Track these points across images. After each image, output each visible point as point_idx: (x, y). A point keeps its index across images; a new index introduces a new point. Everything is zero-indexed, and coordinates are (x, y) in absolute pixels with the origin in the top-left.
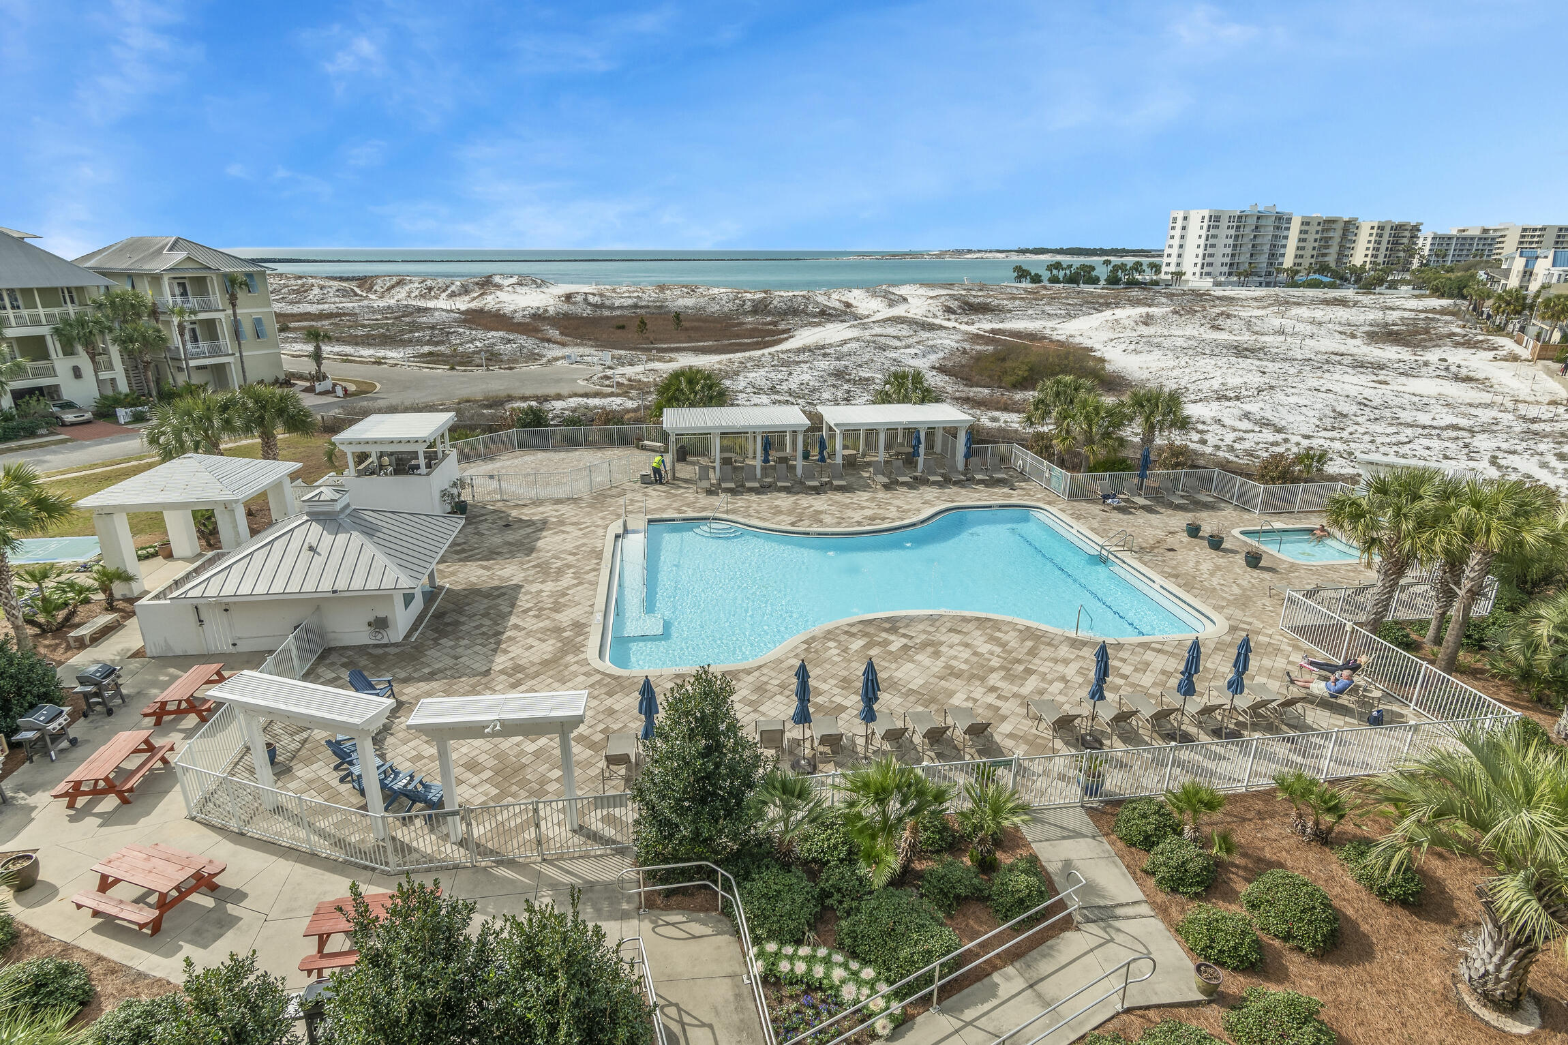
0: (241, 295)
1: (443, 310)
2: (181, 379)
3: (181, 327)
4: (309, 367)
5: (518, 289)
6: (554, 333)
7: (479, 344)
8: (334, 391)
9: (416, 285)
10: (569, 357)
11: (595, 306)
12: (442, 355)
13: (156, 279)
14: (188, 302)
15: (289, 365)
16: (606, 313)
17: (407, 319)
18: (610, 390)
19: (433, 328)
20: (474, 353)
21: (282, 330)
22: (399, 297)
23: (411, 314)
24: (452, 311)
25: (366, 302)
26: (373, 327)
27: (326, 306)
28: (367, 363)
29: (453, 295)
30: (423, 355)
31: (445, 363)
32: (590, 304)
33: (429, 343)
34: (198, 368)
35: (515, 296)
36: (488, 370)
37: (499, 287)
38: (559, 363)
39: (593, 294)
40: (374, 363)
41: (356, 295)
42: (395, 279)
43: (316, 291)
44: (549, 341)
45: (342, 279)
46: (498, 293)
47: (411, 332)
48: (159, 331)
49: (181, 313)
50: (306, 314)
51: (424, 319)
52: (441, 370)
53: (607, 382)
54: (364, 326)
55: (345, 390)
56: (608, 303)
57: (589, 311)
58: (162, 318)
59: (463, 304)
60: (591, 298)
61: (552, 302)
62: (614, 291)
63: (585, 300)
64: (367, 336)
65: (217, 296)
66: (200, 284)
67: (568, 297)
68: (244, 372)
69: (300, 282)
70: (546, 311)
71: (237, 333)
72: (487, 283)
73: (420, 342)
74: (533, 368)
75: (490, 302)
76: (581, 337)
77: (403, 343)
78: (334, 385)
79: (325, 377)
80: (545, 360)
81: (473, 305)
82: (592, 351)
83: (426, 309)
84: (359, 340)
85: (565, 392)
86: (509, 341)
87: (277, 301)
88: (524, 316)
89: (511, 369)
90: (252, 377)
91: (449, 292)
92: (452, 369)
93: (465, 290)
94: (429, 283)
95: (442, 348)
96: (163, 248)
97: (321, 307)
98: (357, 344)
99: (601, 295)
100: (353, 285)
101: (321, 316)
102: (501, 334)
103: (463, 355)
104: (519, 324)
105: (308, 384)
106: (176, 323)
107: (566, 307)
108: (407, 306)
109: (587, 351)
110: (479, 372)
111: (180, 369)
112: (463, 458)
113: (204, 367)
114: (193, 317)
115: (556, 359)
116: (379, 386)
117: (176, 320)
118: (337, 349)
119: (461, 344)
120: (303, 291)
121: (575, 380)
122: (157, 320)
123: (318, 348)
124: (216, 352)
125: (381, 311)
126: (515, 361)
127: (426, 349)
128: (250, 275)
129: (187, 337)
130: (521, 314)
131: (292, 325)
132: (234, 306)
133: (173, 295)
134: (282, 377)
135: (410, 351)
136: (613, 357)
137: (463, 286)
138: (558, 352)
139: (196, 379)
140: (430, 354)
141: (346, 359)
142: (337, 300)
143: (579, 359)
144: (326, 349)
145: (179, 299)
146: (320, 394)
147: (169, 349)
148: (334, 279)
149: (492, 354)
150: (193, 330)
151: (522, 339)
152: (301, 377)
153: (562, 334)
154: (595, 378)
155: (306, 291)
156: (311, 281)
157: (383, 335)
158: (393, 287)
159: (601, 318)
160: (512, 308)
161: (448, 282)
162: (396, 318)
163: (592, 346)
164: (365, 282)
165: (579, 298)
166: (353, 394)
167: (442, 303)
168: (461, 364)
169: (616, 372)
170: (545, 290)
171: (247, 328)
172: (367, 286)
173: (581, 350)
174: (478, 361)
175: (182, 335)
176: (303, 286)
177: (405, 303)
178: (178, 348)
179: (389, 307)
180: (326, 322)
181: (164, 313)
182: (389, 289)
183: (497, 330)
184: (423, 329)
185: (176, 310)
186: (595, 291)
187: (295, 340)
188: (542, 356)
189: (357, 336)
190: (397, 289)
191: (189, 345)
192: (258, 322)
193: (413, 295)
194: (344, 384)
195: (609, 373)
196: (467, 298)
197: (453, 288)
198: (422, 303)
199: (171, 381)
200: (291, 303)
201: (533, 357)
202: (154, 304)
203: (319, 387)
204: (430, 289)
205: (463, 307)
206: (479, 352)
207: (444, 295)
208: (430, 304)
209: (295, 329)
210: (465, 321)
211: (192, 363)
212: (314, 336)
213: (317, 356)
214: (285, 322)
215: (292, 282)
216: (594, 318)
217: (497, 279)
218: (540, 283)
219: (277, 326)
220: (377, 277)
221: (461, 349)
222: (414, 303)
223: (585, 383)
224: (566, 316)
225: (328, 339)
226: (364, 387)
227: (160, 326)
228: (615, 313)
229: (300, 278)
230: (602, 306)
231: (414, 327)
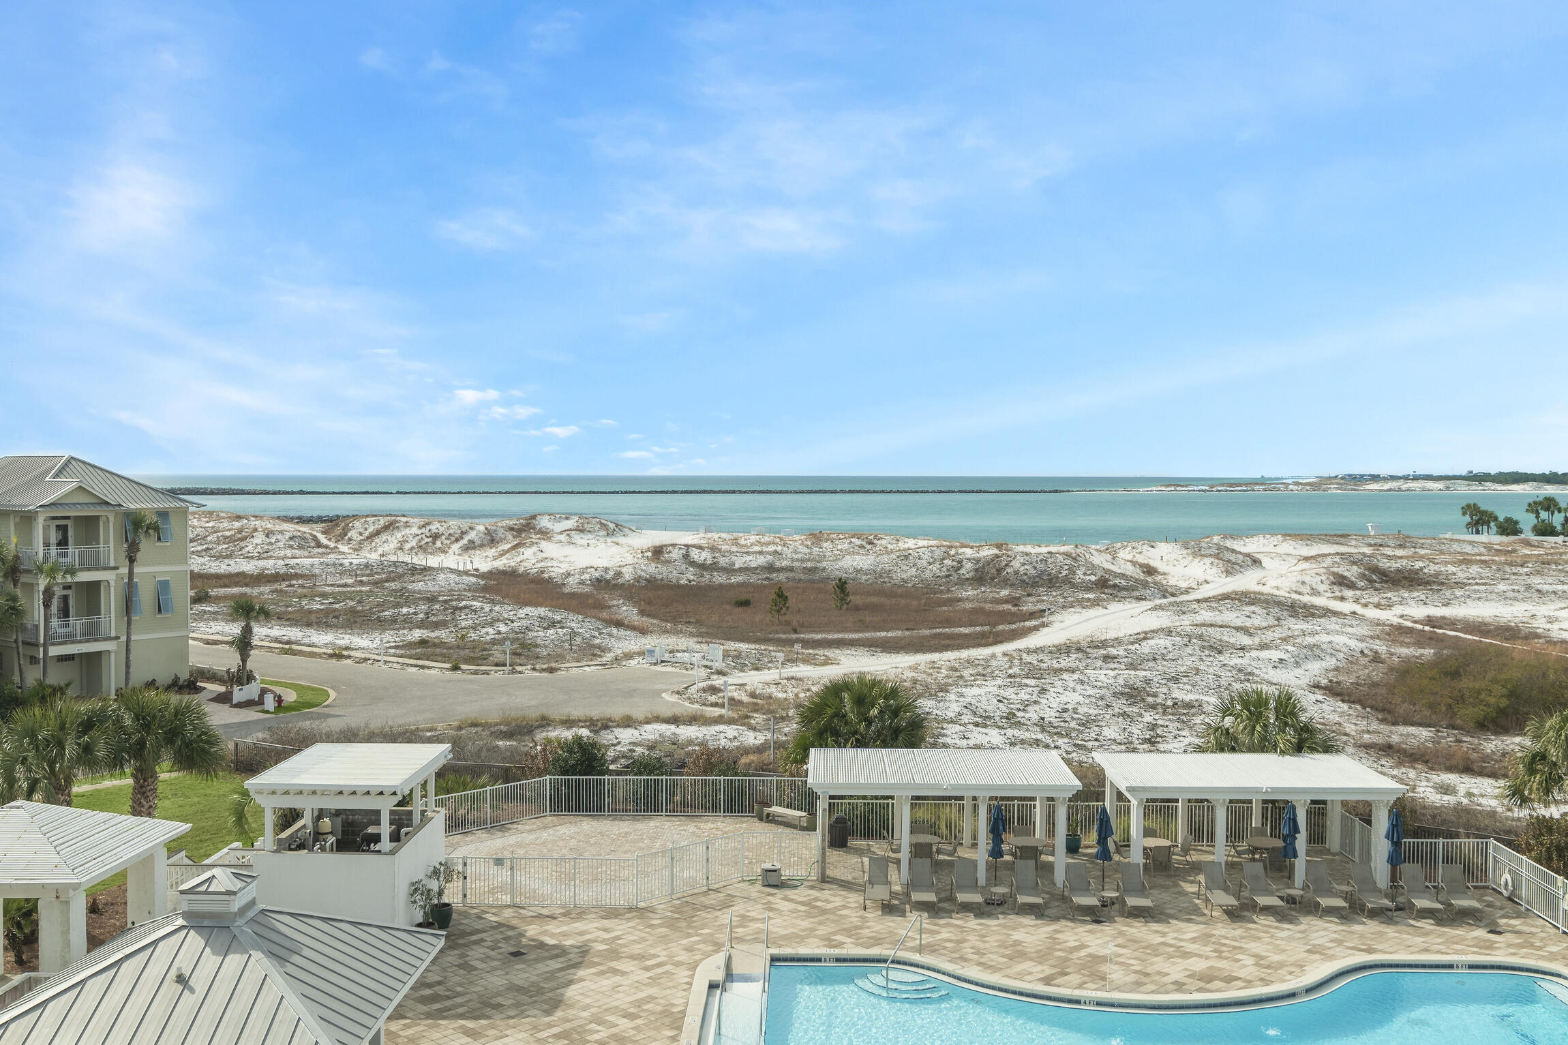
0: (147, 546)
1: (452, 571)
2: (33, 676)
3: (48, 593)
4: (228, 660)
5: (577, 538)
6: (629, 612)
7: (503, 628)
8: (260, 702)
9: (415, 530)
10: (651, 652)
11: (702, 567)
12: (441, 644)
13: (27, 519)
14: (66, 555)
15: (199, 657)
16: (719, 579)
17: (393, 585)
18: (717, 712)
19: (432, 600)
20: (494, 642)
21: (197, 600)
22: (386, 549)
23: (400, 576)
24: (466, 573)
25: (332, 557)
26: (337, 597)
27: (271, 562)
28: (319, 655)
29: (470, 547)
30: (411, 645)
31: (444, 658)
32: (693, 563)
33: (422, 625)
34: (62, 659)
35: (570, 550)
36: (513, 672)
37: (545, 534)
38: (633, 663)
39: (700, 548)
40: (331, 656)
41: (319, 545)
42: (383, 521)
43: (259, 538)
44: (619, 624)
45: (302, 520)
46: (544, 544)
47: (397, 605)
48: (14, 599)
49: (53, 571)
50: (238, 574)
51: (420, 586)
52: (437, 671)
53: (713, 699)
54: (324, 595)
55: (279, 700)
56: (723, 561)
57: (690, 575)
58: (24, 579)
59: (484, 561)
60: (695, 555)
61: (629, 559)
62: (735, 542)
63: (686, 556)
64: (326, 612)
65: (110, 546)
66: (89, 525)
67: (658, 552)
68: (128, 666)
69: (237, 525)
70: (619, 574)
71: (129, 605)
72: (526, 529)
73: (408, 623)
74: (589, 670)
75: (528, 559)
76: (674, 620)
77: (382, 624)
78: (263, 692)
79: (250, 678)
80: (609, 657)
81: (500, 564)
82: (691, 643)
83: (425, 570)
84: (313, 618)
85: (638, 713)
86: (553, 624)
87: (198, 554)
88: (582, 583)
89: (551, 670)
90: (139, 675)
91: (465, 541)
92: (456, 668)
93: (491, 539)
94: (434, 527)
95: (443, 634)
96: (46, 473)
97: (262, 564)
98: (309, 625)
99: (713, 549)
100: (316, 530)
101: (261, 578)
102: (542, 611)
103: (475, 646)
104: (573, 595)
105: (222, 689)
106: (42, 588)
107: (652, 569)
108: (395, 564)
109: (682, 642)
110: (498, 675)
111: (34, 660)
112: (455, 825)
113: (69, 658)
114: (69, 579)
115: (629, 656)
116: (333, 694)
117: (42, 583)
118: (277, 631)
119: (474, 628)
120: (240, 538)
121: (658, 693)
122: (15, 582)
123: (247, 631)
124: (92, 633)
125: (353, 571)
126: (560, 658)
127: (417, 634)
128: (163, 514)
129: (54, 608)
130: (577, 578)
131: (213, 592)
132: (132, 560)
133: (47, 545)
134: (184, 676)
135: (390, 637)
136: (726, 655)
137: (488, 532)
138: (633, 643)
139: (54, 679)
140: (423, 642)
141: (288, 649)
142: (289, 552)
143: (667, 656)
144: (260, 631)
145: (54, 550)
146: (240, 705)
147: (23, 628)
148: (289, 519)
149: (523, 646)
150: (65, 599)
151: (574, 621)
152: (213, 677)
153: (642, 612)
154: (693, 690)
155: (243, 539)
156: (254, 523)
157: (353, 611)
158: (378, 533)
159: (710, 588)
160: (564, 568)
161: (465, 527)
162: (376, 583)
163: (691, 635)
164: (335, 524)
165: (676, 554)
166: (290, 708)
167: (452, 559)
168: (470, 660)
169: (731, 680)
170: (621, 540)
171: (145, 596)
172: (338, 531)
173: (672, 641)
174: (497, 656)
175: (47, 605)
176: (240, 531)
177: (393, 558)
178: (37, 627)
179: (367, 566)
180: (266, 589)
181: (28, 571)
182: (371, 537)
183: (536, 605)
184: (415, 601)
185: (47, 567)
186: (703, 542)
187: (215, 616)
188: (604, 650)
189: (310, 612)
190: (384, 537)
191: (55, 622)
192: (163, 587)
193: (407, 546)
194: (278, 690)
195: (718, 681)
196: (492, 552)
197: (472, 535)
198: (419, 560)
199: (16, 679)
200: (219, 557)
201: (591, 651)
202: (17, 557)
203: (239, 695)
204: (436, 537)
205: (484, 567)
206: (501, 642)
207: (456, 547)
208: (433, 561)
209: (217, 599)
210: (485, 589)
211: (54, 651)
212: (246, 611)
213: (244, 644)
214: (202, 593)
215: (226, 525)
216: (699, 587)
217: (544, 522)
218: (612, 529)
219: (191, 593)
220: (355, 517)
221: (473, 636)
222: (407, 559)
223: (674, 699)
224: (652, 584)
225: (265, 615)
226: (309, 697)
227: (19, 592)
228: (735, 579)
229: (239, 518)
230: (714, 567)
231: (404, 598)
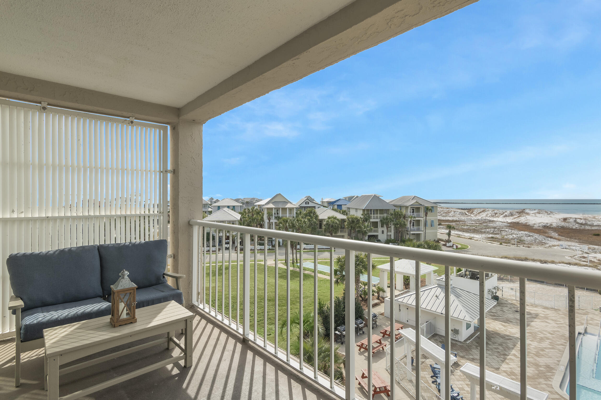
0: (429, 213)
1: (500, 222)
2: (407, 237)
3: (410, 222)
4: (446, 237)
5: (537, 215)
6: (555, 235)
7: (514, 236)
8: (453, 246)
9: (490, 212)
10: (562, 245)
11: (582, 224)
12: (497, 238)
13: (407, 207)
14: (414, 214)
15: (439, 236)
16: (587, 228)
17: (485, 224)
18: (585, 263)
19: (495, 228)
20: (512, 239)
21: (439, 225)
22: (483, 216)
23: (486, 222)
24: (504, 222)
25: (469, 217)
26: (470, 226)
27: (455, 218)
28: (466, 238)
29: (506, 216)
30: (489, 238)
31: (498, 241)
32: (578, 223)
33: (492, 233)
34: (413, 234)
35: (535, 218)
36: (517, 246)
37: (528, 214)
38: (555, 247)
39: (581, 219)
40: (469, 239)
41: (466, 215)
42: (482, 210)
43: (452, 213)
44: (551, 237)
45: (462, 209)
46: (527, 216)
47: (485, 229)
48: (405, 222)
49: (411, 217)
50: (448, 220)
51: (492, 225)
52: (496, 244)
53: (584, 260)
54: (467, 225)
55: (457, 247)
56: (589, 223)
57: (577, 226)
58: (406, 219)
59: (510, 220)
60: (578, 221)
61: (555, 221)
62: (594, 218)
63: (575, 221)
64: (468, 229)
65: (422, 213)
66: (418, 209)
67: (565, 220)
68: (425, 237)
69: (447, 210)
70: (551, 225)
71: (425, 225)
72: (522, 212)
73: (488, 233)
74: (541, 248)
75: (522, 220)
76: (571, 237)
77: (482, 233)
78: (453, 245)
79: (450, 241)
80: (547, 245)
81: (514, 221)
82: (577, 244)
83: (493, 221)
84: (465, 230)
85: (557, 260)
86: (530, 236)
87: (439, 215)
88: (539, 226)
89: (529, 247)
90: (427, 239)
91: (504, 215)
92: (501, 244)
93: (512, 215)
94: (496, 211)
95: (498, 236)
96: (410, 199)
97: (453, 218)
98: (464, 231)
99: (585, 219)
100: (466, 211)
101: (453, 221)
102: (526, 232)
103: (506, 239)
104: (536, 229)
105: (444, 243)
106: (409, 220)
107: (563, 224)
108: (485, 219)
109: (573, 244)
110: (513, 247)
111: (408, 234)
112: (500, 279)
113: (414, 234)
114: (414, 219)
115: (555, 246)
116: (469, 247)
117: (409, 219)
118: (456, 232)
119: (506, 235)
120: (448, 212)
121: (564, 256)
122: (405, 219)
123: (450, 232)
124: (418, 230)
125: (474, 221)
126: (532, 244)
127: (491, 236)
128: (433, 207)
129: (411, 225)
130: (538, 225)
131: (442, 223)
132: (426, 216)
133: (410, 212)
134: (436, 240)
135: (484, 236)
136: (589, 248)
137: (511, 213)
138: (556, 242)
139: (412, 237)
140: (492, 237)
141: (459, 236)
142: (459, 216)
143: (567, 247)
144: (453, 232)
145: (411, 213)
146: (448, 247)
147: (406, 228)
148: (460, 209)
149: (520, 240)
150: (413, 223)
151: (536, 236)
152: (442, 240)
153: (559, 235)
154: (576, 256)
155: (449, 213)
156: (451, 209)
157: (474, 229)
158: (481, 212)
159: (584, 230)
160: (533, 222)
161: (504, 212)
162: (480, 223)
163: (576, 242)
164: (470, 210)
165: (571, 220)
166: (459, 249)
167: (501, 219)
168: (505, 243)
169: (590, 255)
170: (552, 216)
171: (429, 223)
172: (471, 212)
173: (569, 243)
174: (513, 242)
175: (410, 224)
176: (448, 211)
177: (485, 218)
178: (408, 228)
179: (478, 219)
180: (454, 223)
181: (407, 217)
182: (479, 213)
183: (525, 231)
184: (490, 228)
185: (410, 216)
186: (582, 218)
187: (443, 229)
188: (545, 244)
189: (464, 229)
190: (482, 213)
191: (411, 227)
192: (432, 222)
193: (488, 215)
194: (457, 245)
195: (585, 255)
196: (512, 218)
197: (506, 213)
198: (492, 219)
199: (405, 237)
200: (443, 216)
201: (541, 243)
202: (405, 215)
203: (448, 245)
204: (496, 214)
205: (509, 221)
206: (514, 239)
207: (501, 216)
208: (495, 219)
209: (443, 225)
210: (510, 226)
211: (411, 232)
212: (449, 227)
213: (449, 234)
214: (440, 223)
215: (445, 210)
216: (580, 230)
217: (527, 211)
218: (549, 213)
219: (438, 223)
220: (475, 209)
221: (506, 237)
222: (488, 218)
223: (570, 258)
224: (563, 228)
225: (454, 228)
226: (464, 247)
227: (405, 221)
228: (593, 228)
229: (448, 208)
230: (586, 224)
231: (487, 227)
